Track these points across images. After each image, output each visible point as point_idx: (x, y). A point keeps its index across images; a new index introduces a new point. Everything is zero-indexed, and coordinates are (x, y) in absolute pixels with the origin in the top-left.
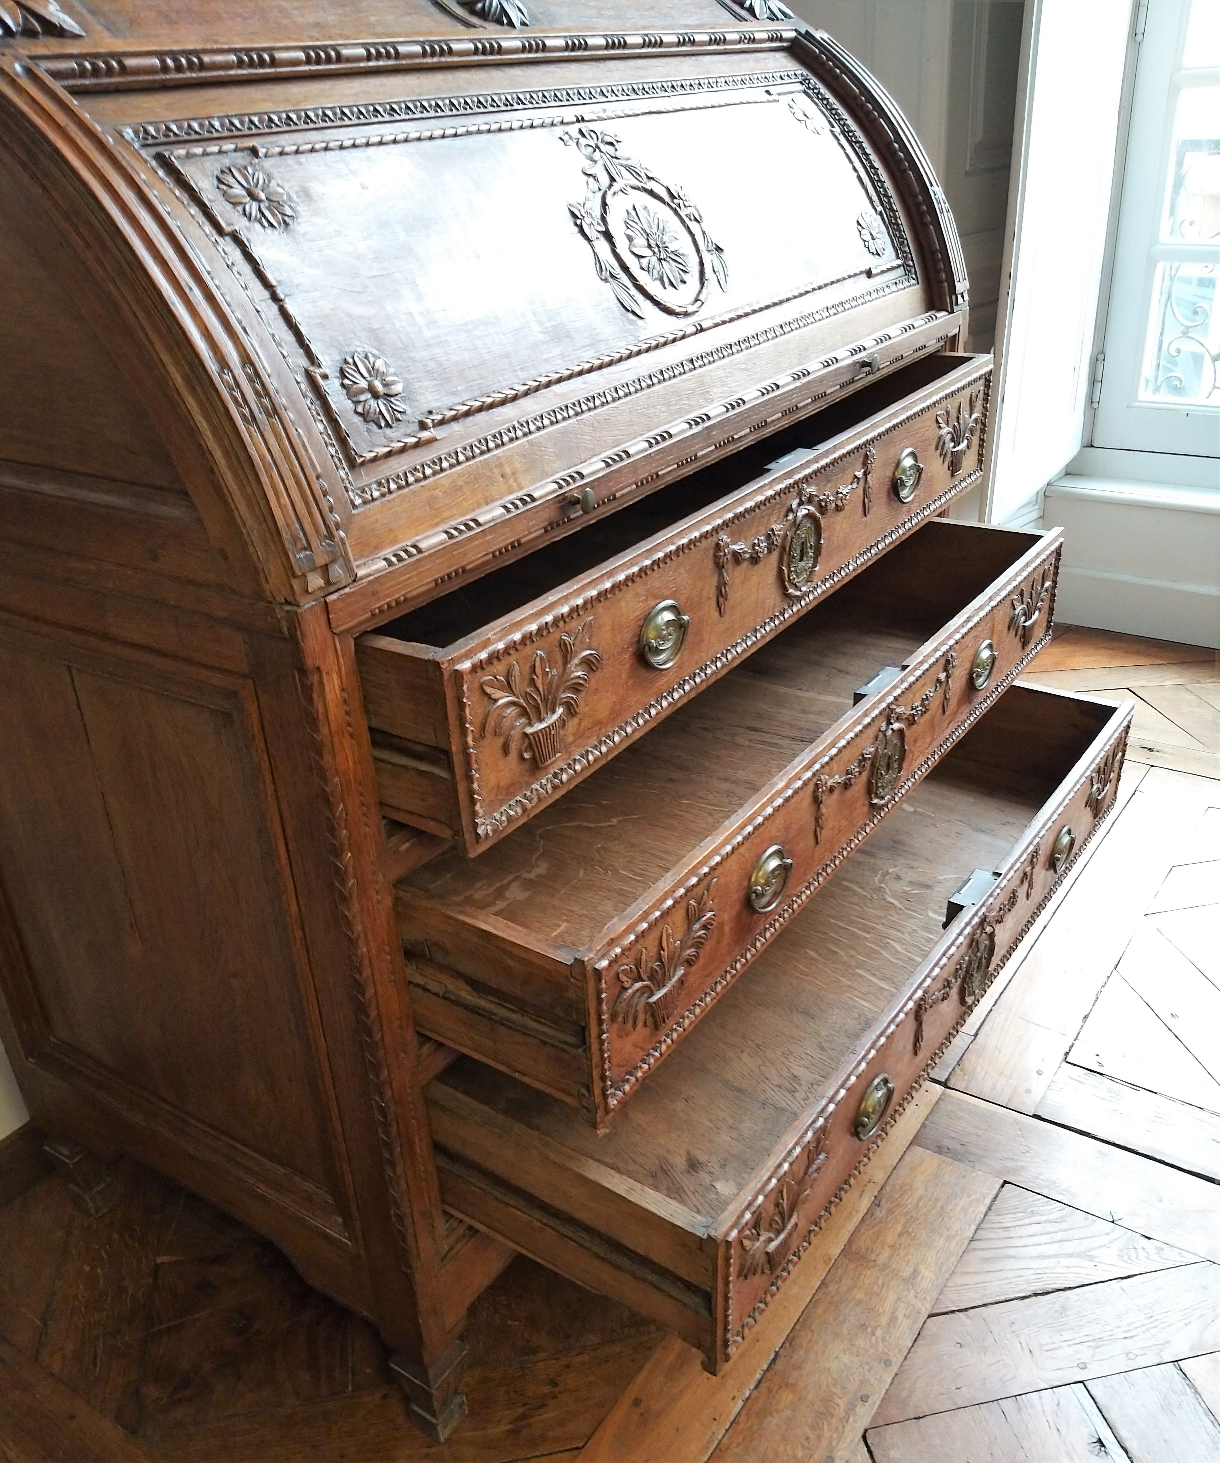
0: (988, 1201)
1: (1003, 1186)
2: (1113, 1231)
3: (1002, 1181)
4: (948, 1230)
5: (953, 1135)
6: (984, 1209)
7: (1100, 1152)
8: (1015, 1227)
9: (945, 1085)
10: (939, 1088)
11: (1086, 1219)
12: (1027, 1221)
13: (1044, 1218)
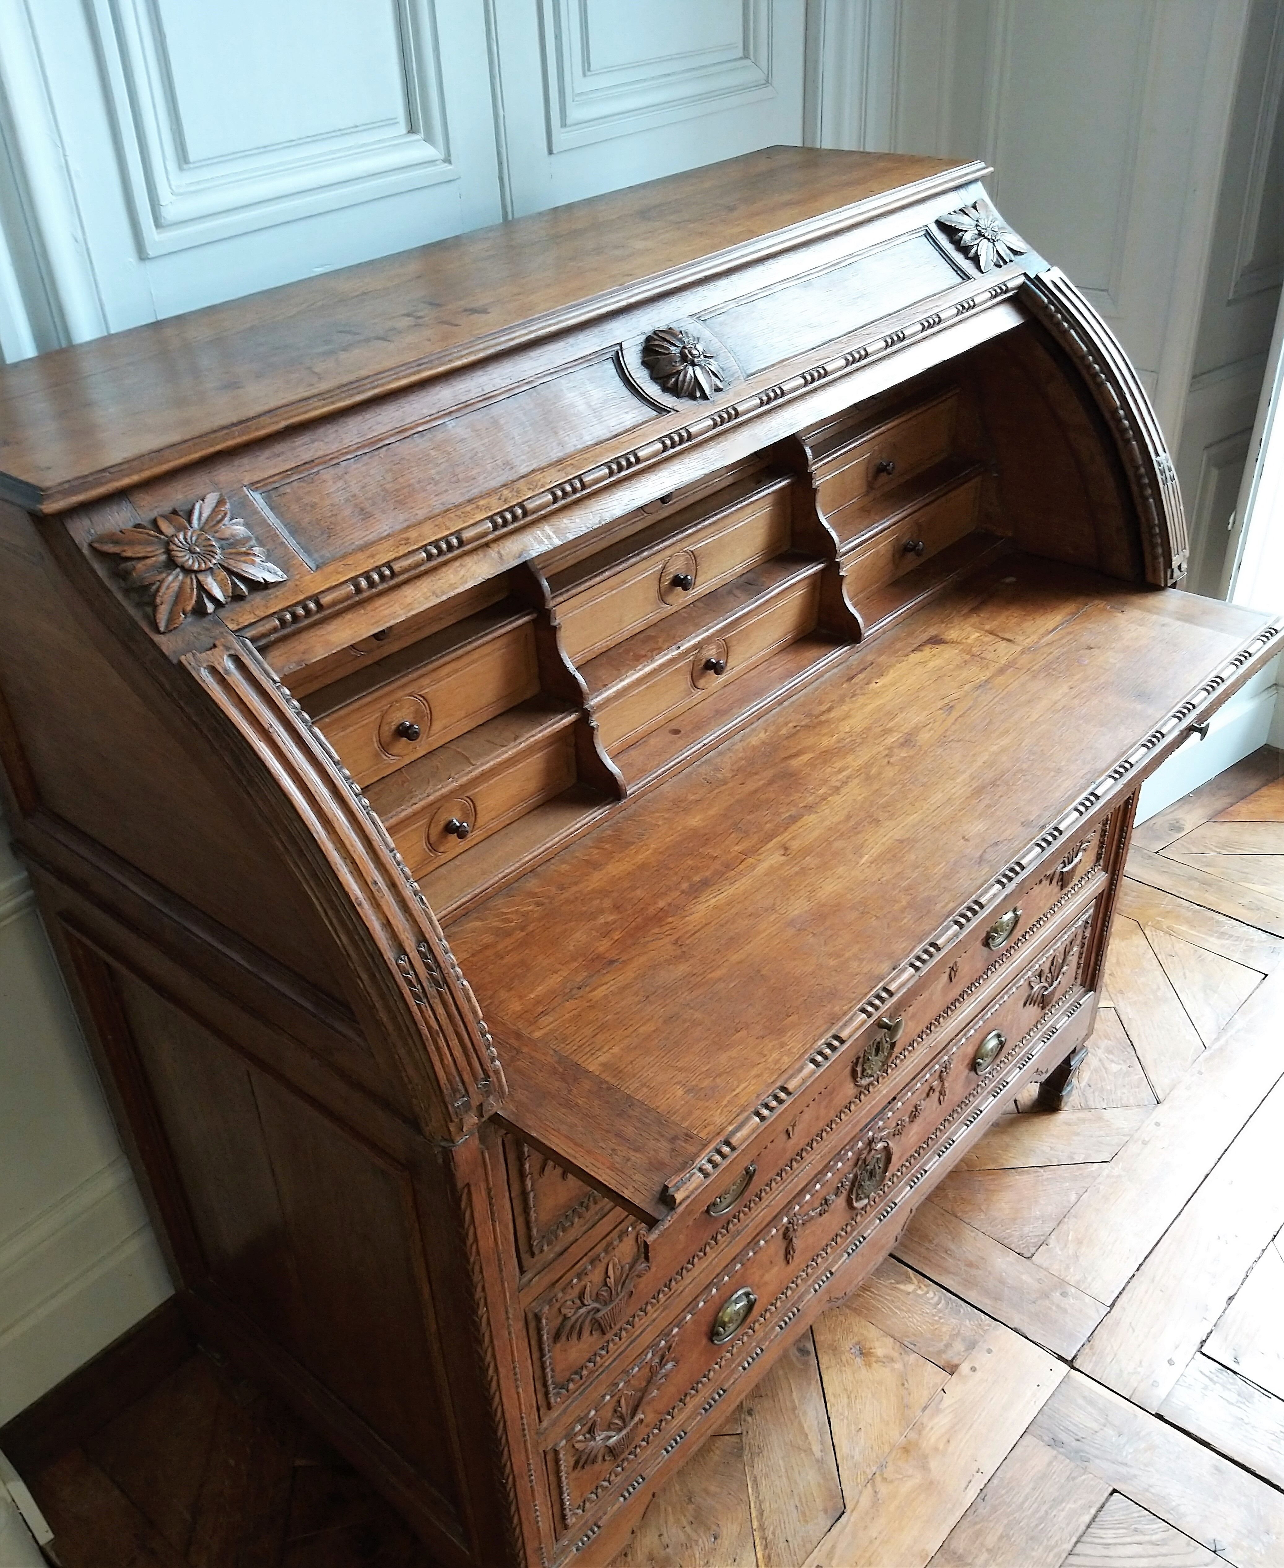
0: (1093, 1511)
1: (1111, 1494)
2: (1213, 1561)
3: (1111, 1489)
4: (1048, 1541)
5: (1072, 1428)
6: (1087, 1518)
7: (1217, 1468)
8: (1115, 1544)
9: (1070, 1363)
10: (1065, 1368)
11: (1188, 1544)
12: (1128, 1540)
13: (1147, 1538)
